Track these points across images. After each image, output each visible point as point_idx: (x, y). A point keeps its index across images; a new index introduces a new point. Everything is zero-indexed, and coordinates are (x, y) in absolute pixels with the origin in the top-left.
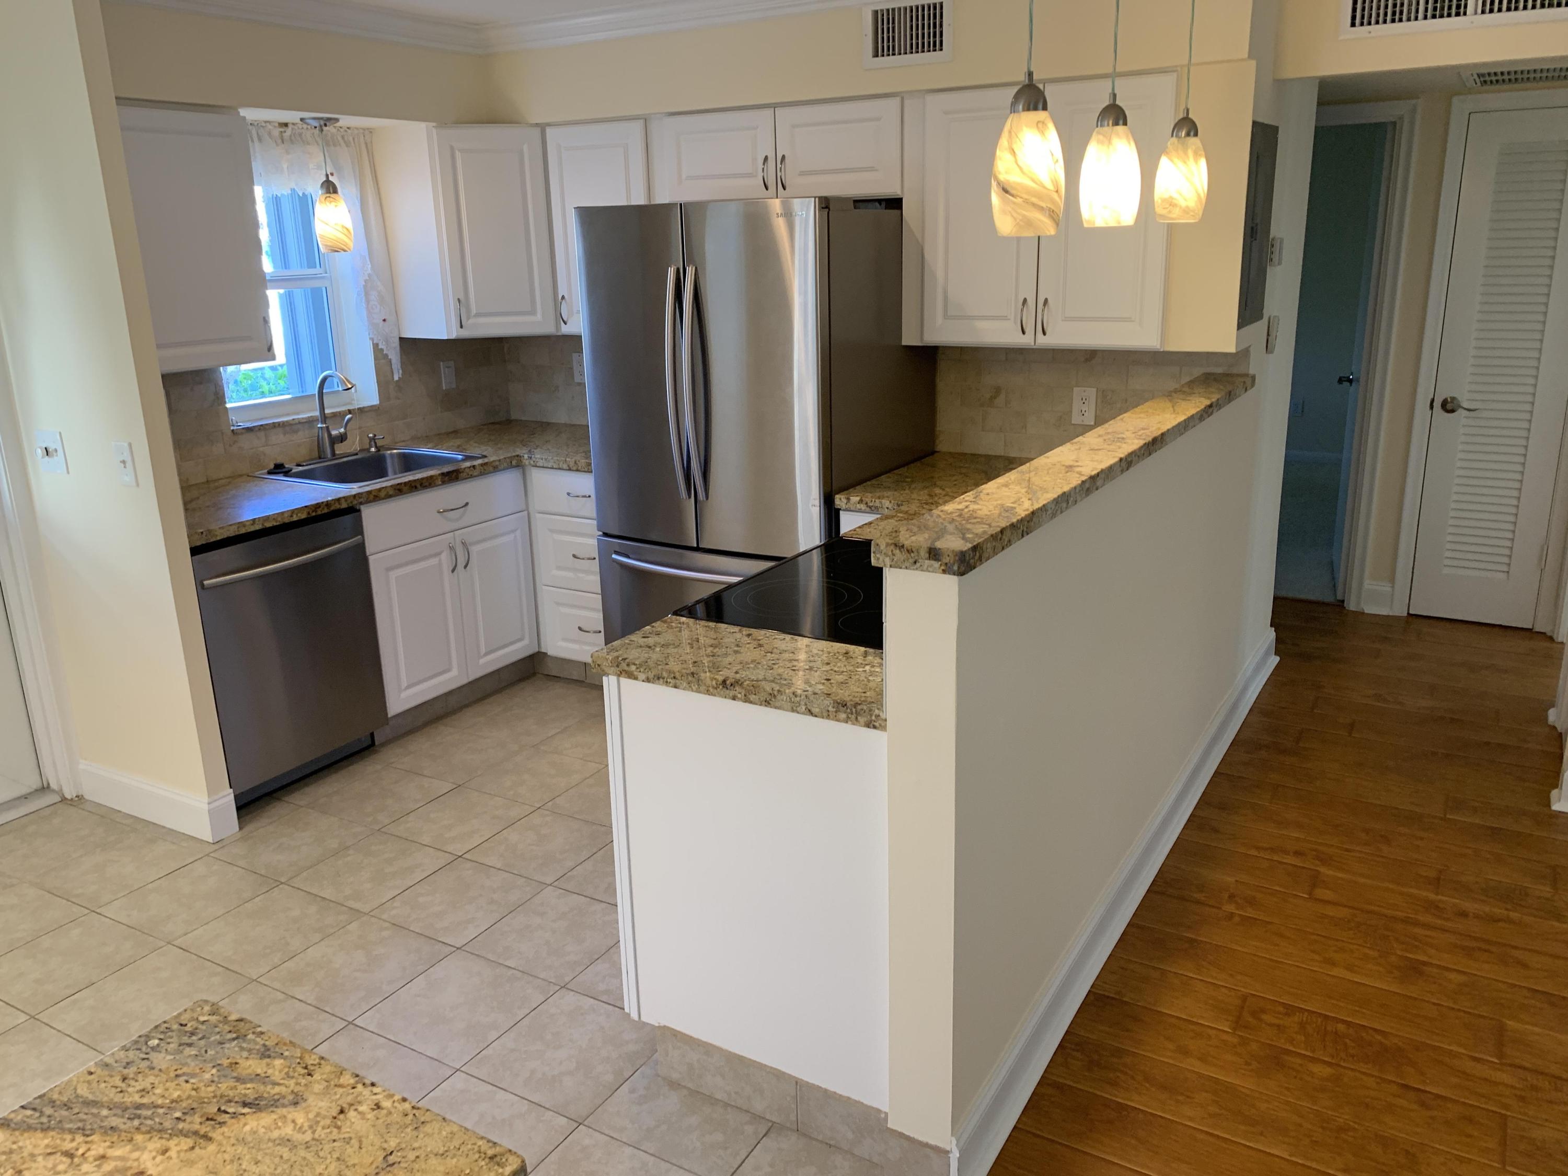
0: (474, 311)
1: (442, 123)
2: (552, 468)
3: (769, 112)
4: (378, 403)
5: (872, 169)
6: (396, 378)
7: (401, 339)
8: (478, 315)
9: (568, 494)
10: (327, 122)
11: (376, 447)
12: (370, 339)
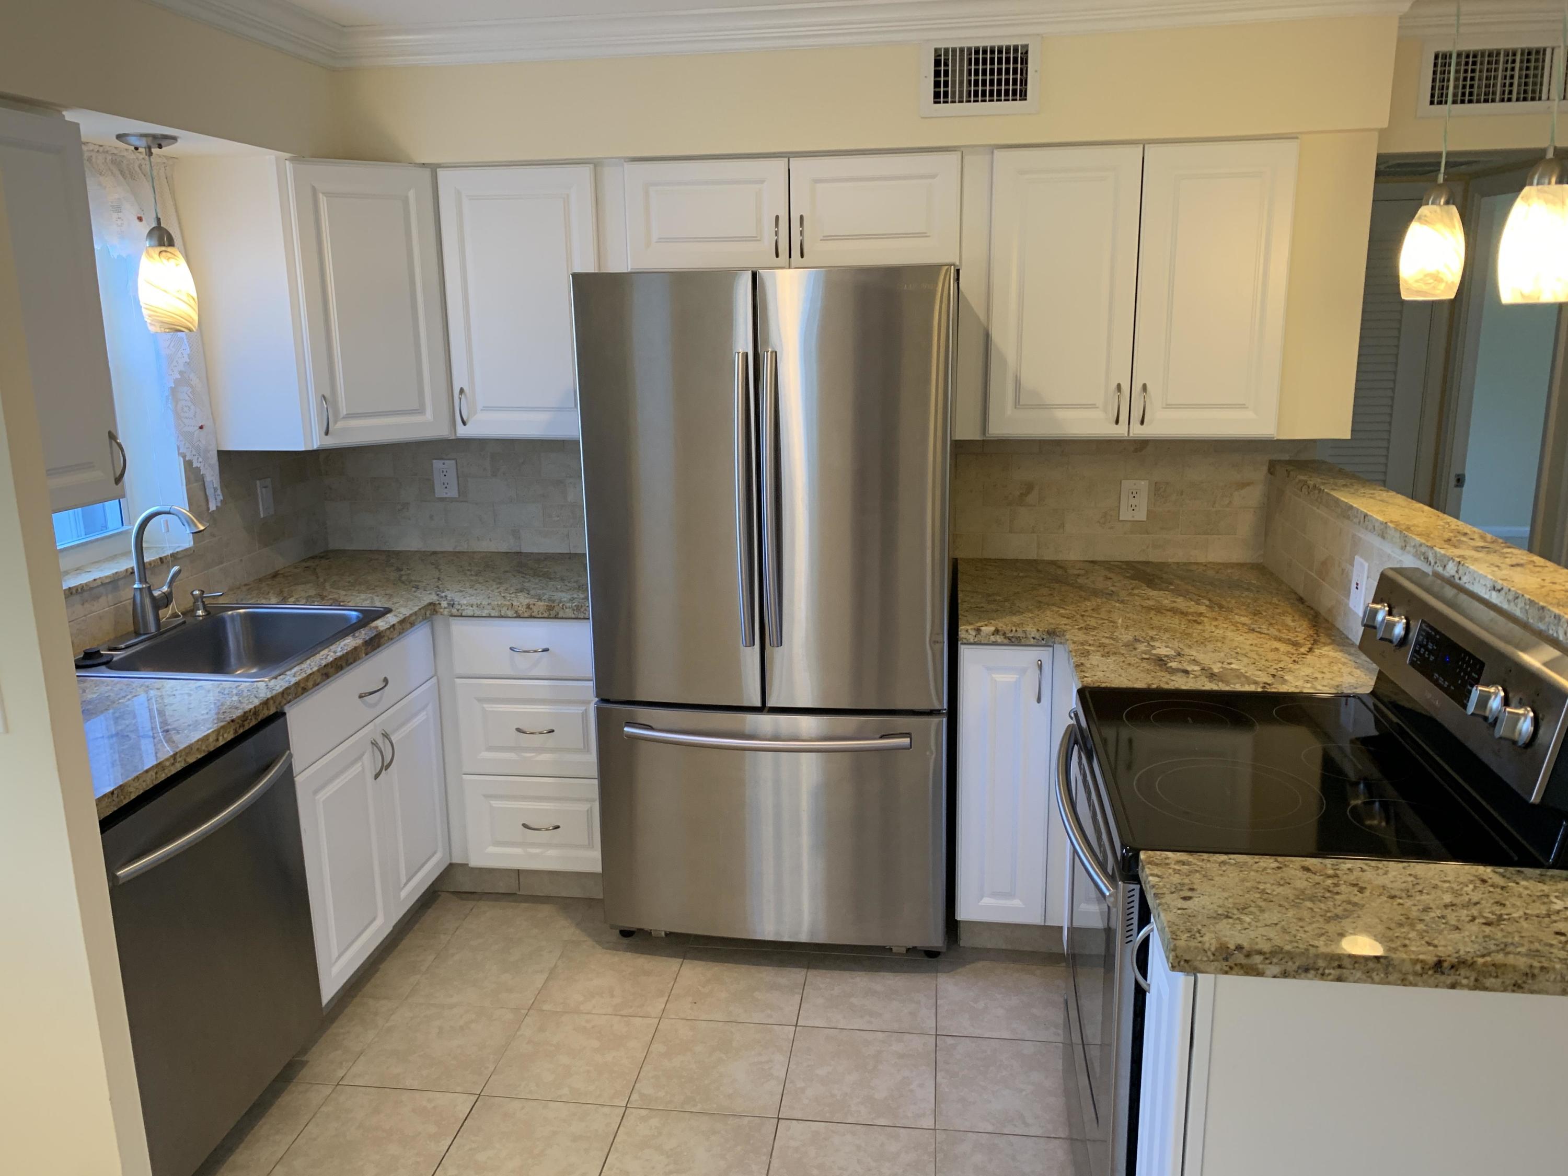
0: (343, 411)
1: (299, 157)
2: (490, 617)
3: (782, 163)
4: (192, 544)
5: (923, 235)
6: (213, 507)
7: (218, 451)
8: (349, 416)
9: (512, 649)
10: (160, 141)
11: (205, 608)
12: (179, 454)
